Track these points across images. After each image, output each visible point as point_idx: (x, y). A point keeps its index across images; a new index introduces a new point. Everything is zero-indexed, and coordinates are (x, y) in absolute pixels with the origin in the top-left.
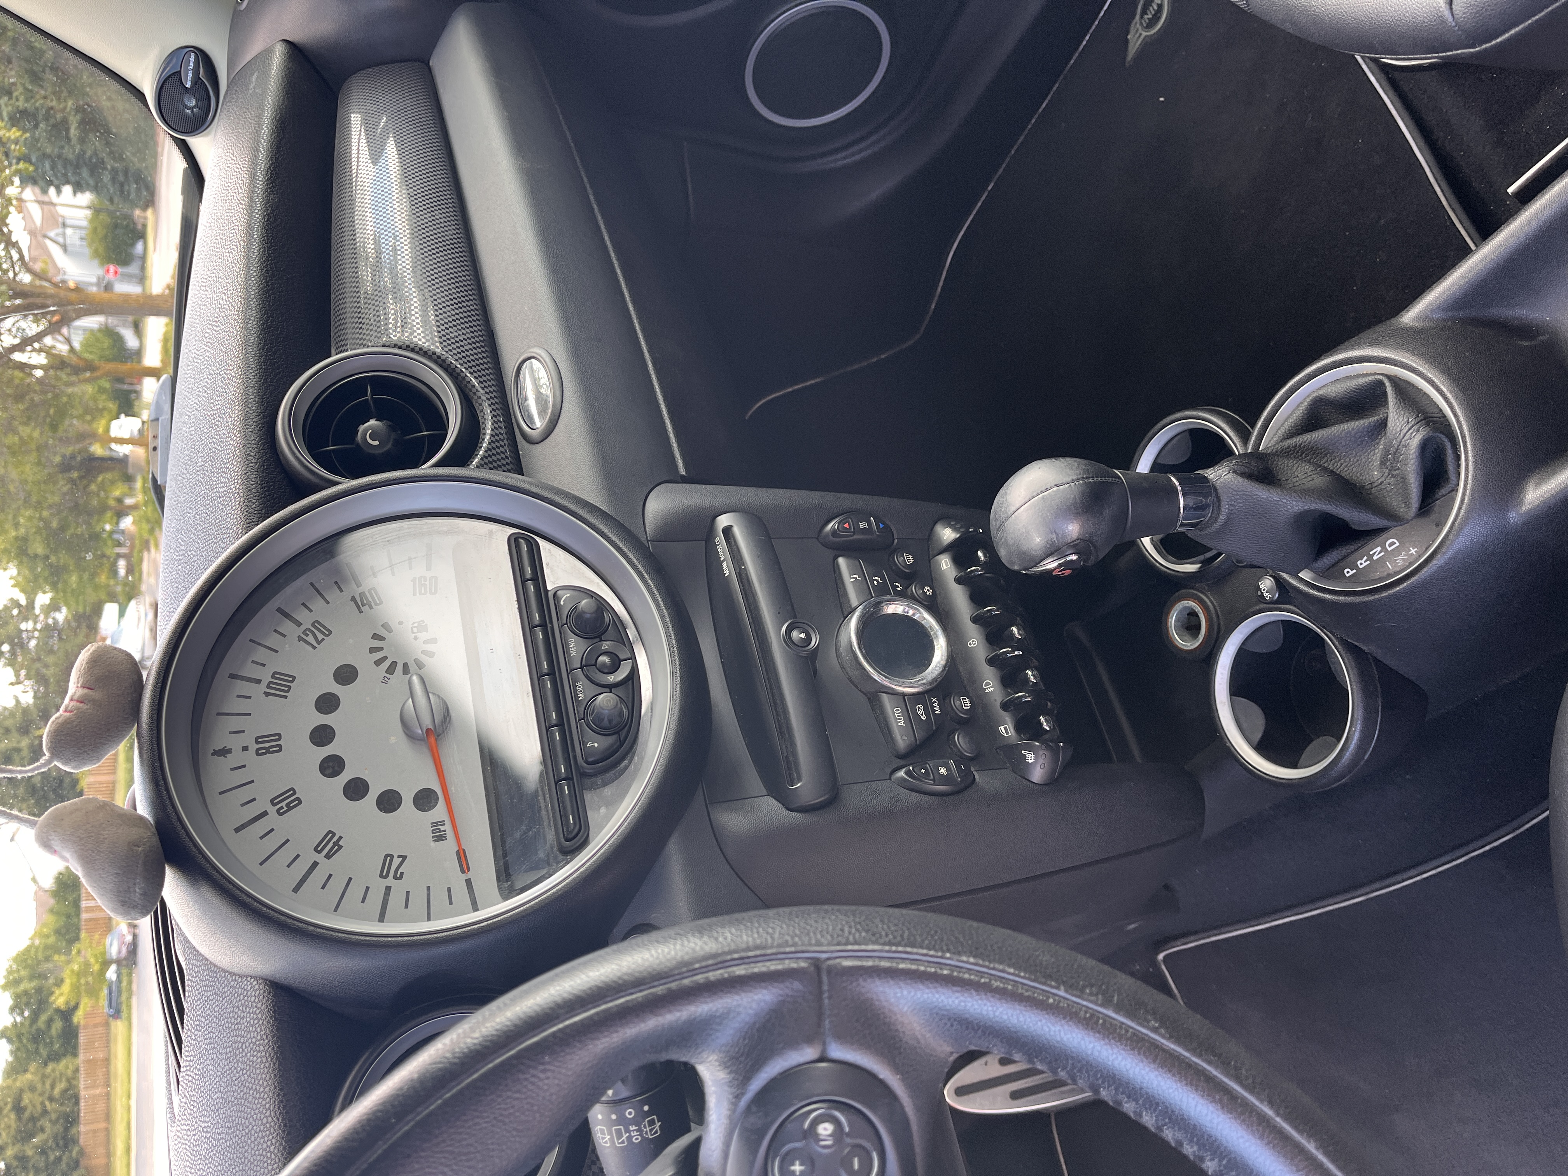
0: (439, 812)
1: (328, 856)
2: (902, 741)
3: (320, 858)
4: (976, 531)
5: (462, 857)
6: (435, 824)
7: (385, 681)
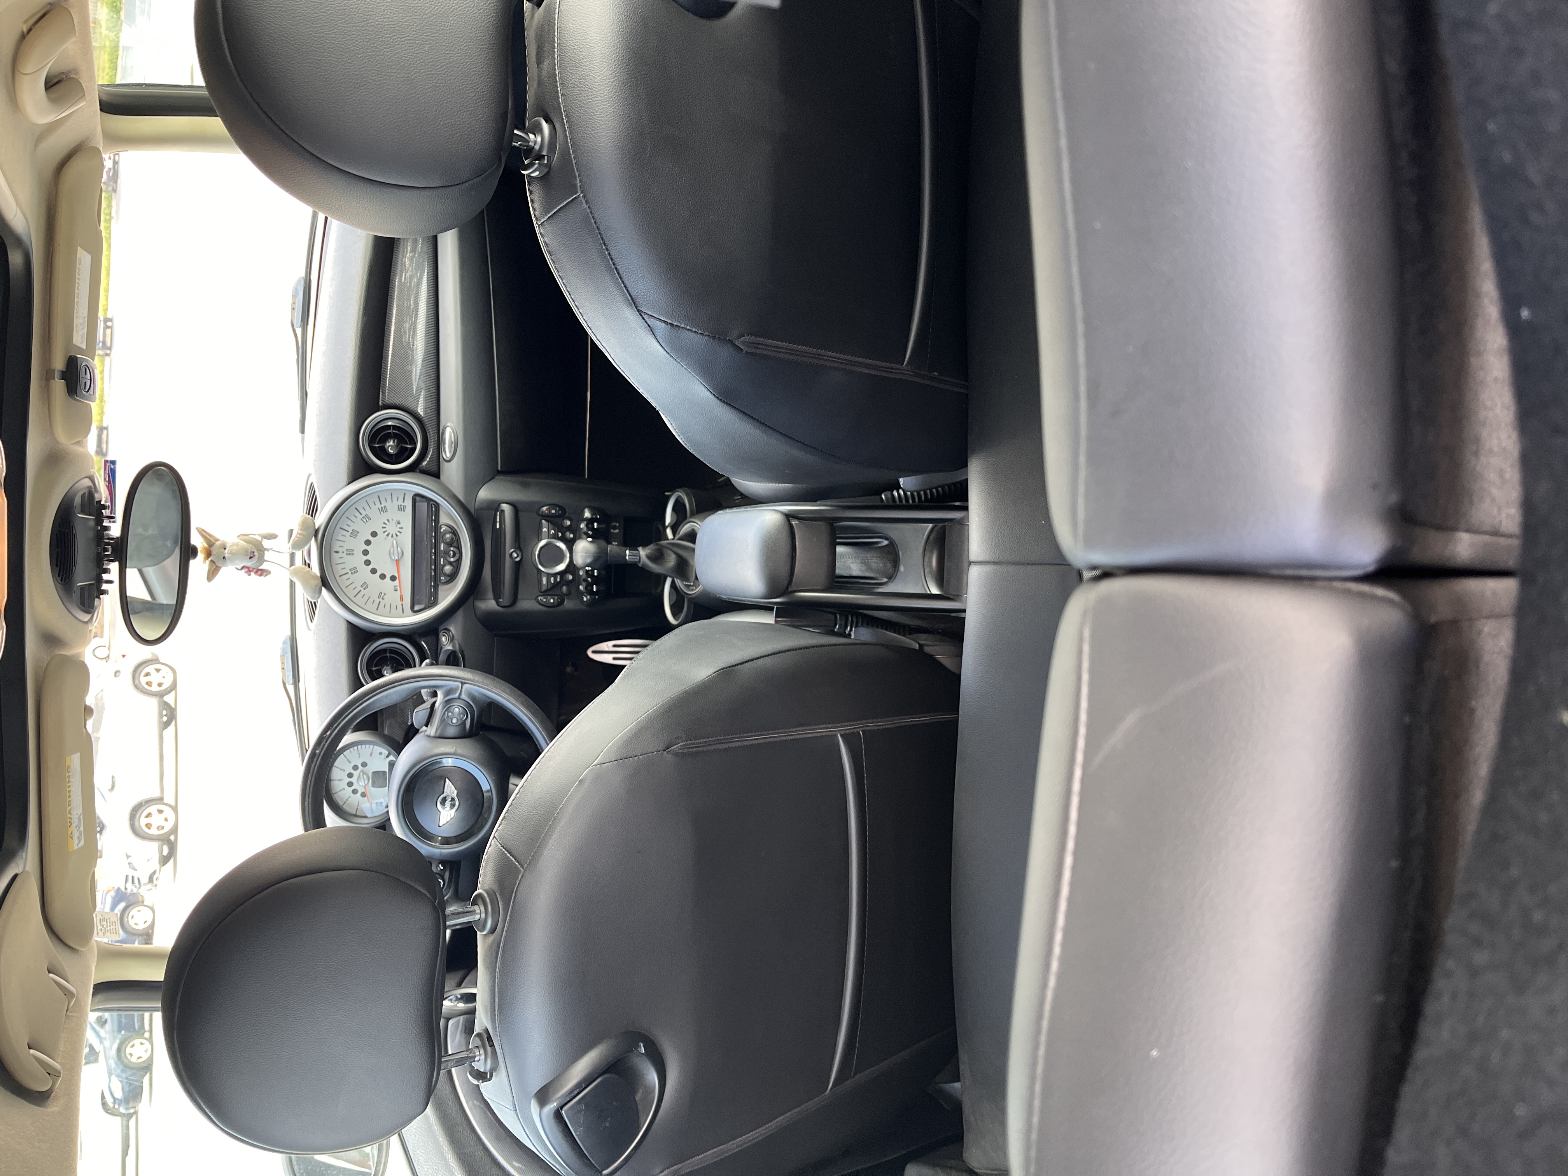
0: (397, 582)
1: (364, 589)
2: (544, 588)
3: (362, 589)
4: (596, 517)
5: (401, 597)
6: (395, 586)
7: (385, 539)
